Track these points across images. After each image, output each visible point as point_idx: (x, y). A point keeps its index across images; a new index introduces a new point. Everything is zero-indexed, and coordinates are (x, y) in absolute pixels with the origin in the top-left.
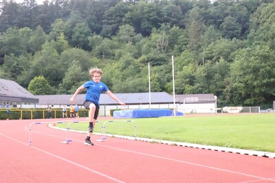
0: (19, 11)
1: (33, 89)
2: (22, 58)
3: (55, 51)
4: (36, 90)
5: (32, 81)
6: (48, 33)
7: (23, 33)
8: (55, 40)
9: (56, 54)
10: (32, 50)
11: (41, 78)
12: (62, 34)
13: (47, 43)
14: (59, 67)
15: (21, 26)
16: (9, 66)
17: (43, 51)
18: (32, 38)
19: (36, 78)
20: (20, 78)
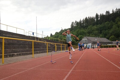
0: (105, 17)
1: (111, 39)
2: (107, 31)
3: (117, 27)
4: (112, 40)
5: (110, 37)
6: (114, 22)
7: (107, 23)
8: (117, 24)
9: (117, 28)
10: (110, 28)
11: (113, 36)
12: (119, 22)
13: (114, 25)
14: (119, 32)
15: (106, 21)
16: (103, 34)
17: (113, 28)
18: (109, 25)
19: (111, 36)
20: (107, 37)
